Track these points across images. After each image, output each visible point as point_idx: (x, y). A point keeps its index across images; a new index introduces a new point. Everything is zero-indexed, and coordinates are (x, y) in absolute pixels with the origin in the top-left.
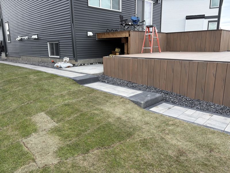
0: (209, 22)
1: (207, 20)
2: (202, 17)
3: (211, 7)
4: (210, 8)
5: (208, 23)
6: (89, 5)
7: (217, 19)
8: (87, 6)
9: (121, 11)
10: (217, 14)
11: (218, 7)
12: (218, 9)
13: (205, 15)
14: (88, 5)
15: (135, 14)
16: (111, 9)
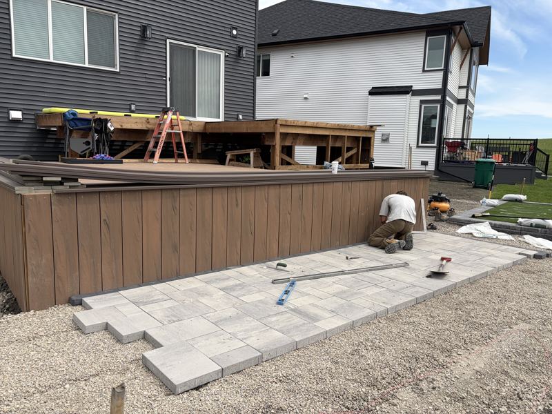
0: (422, 102)
1: (417, 99)
2: (404, 91)
3: (426, 69)
4: (424, 71)
5: (421, 106)
6: (14, 55)
7: (439, 97)
8: (9, 57)
9: (118, 70)
10: (440, 86)
11: (442, 68)
12: (441, 74)
13: (412, 86)
14: (11, 54)
15: (166, 77)
16: (87, 65)
